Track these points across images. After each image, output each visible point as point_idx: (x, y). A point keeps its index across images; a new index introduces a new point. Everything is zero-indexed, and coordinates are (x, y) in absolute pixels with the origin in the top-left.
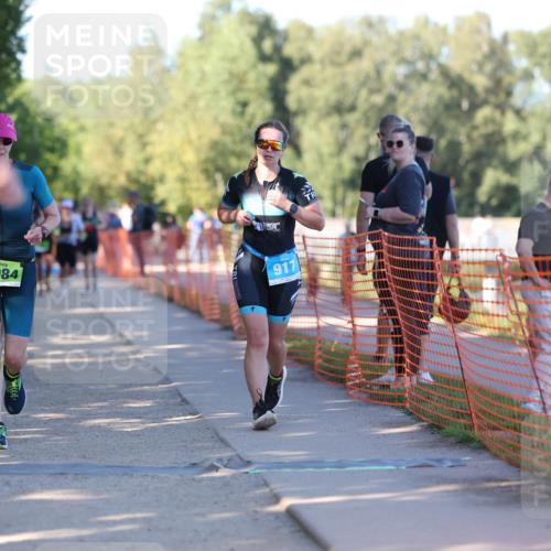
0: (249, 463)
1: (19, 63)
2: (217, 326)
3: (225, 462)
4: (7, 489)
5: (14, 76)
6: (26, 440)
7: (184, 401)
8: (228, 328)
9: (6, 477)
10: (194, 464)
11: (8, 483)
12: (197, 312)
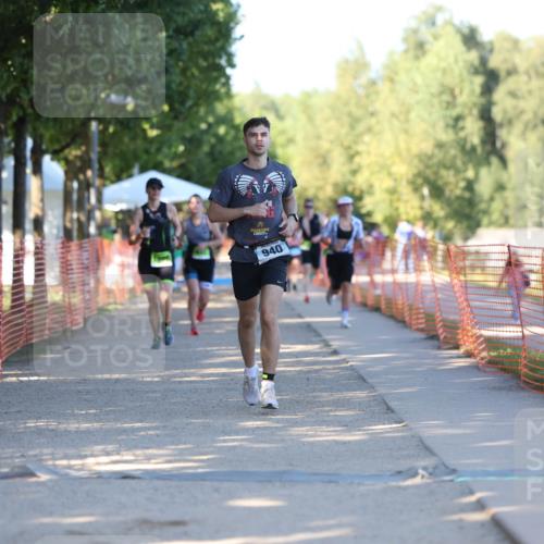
0: (454, 471)
1: (228, 78)
2: (423, 335)
3: (430, 470)
4: (216, 495)
5: (223, 90)
6: (234, 447)
7: (389, 409)
8: (434, 337)
9: (216, 484)
10: (400, 472)
11: (217, 490)
12: (402, 322)
